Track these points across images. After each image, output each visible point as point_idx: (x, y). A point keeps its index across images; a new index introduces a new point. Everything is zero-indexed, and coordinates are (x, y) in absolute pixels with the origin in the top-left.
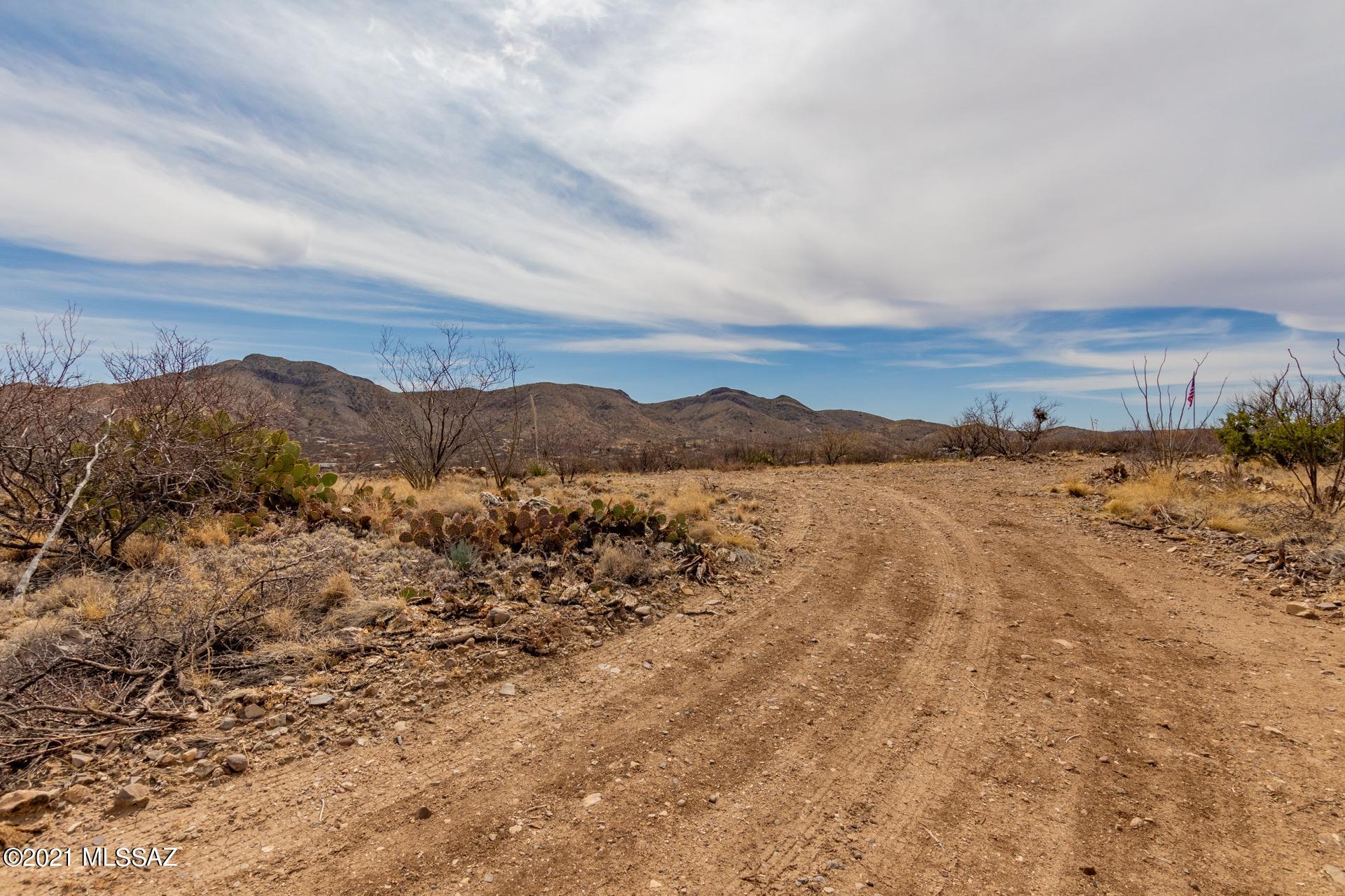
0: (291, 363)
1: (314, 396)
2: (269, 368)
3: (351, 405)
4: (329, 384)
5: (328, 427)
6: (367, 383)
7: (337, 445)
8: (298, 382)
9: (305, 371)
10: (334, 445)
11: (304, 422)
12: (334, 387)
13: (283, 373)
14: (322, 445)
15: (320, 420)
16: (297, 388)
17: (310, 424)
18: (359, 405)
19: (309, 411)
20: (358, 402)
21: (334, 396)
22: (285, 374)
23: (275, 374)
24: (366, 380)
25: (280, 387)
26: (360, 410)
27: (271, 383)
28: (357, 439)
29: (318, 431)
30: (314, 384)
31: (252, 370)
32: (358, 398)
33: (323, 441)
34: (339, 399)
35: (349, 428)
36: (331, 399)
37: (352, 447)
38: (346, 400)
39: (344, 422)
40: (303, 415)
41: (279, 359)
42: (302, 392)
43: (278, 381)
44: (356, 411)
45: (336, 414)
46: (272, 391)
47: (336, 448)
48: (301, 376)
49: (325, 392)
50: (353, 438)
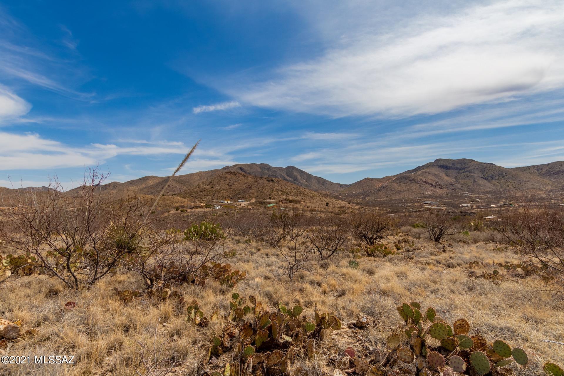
0: (454, 160)
1: (464, 174)
2: (444, 164)
3: (483, 177)
4: (471, 168)
5: (471, 187)
6: (491, 165)
7: (474, 196)
8: (457, 169)
9: (460, 163)
10: (472, 196)
11: (459, 186)
12: (474, 169)
13: (447, 164)
14: (466, 196)
15: (467, 184)
16: (457, 171)
17: (462, 187)
18: (487, 176)
19: (462, 181)
20: (487, 175)
21: (474, 173)
22: (451, 166)
23: (447, 166)
24: (491, 164)
25: (449, 171)
26: (488, 179)
27: (445, 170)
28: (485, 193)
29: (466, 189)
30: (464, 168)
31: (438, 165)
32: (487, 173)
33: (467, 194)
34: (477, 175)
35: (481, 188)
36: (472, 175)
37: (481, 196)
38: (480, 174)
39: (478, 185)
40: (459, 183)
41: (448, 159)
42: (458, 173)
43: (448, 169)
44: (485, 179)
45: (474, 181)
46: (445, 173)
47: (473, 197)
48: (458, 166)
49: (469, 172)
50: (483, 192)
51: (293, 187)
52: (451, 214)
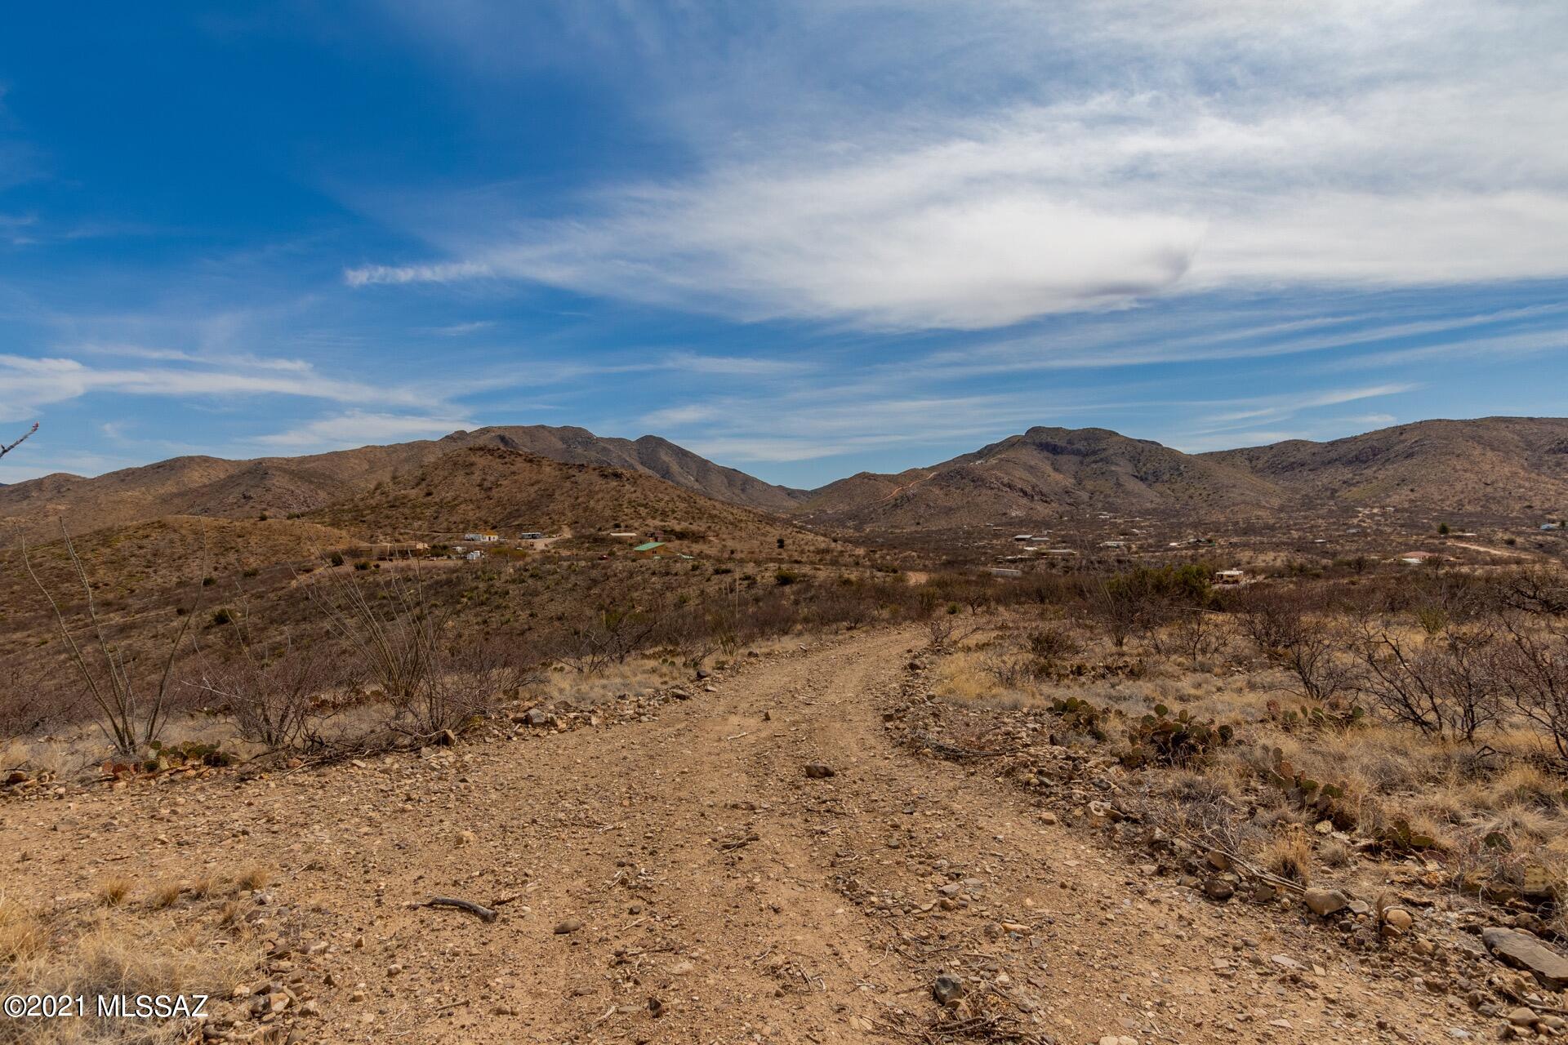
0: (1071, 431)
1: (1094, 466)
2: (1049, 439)
3: (1136, 474)
4: (1111, 451)
5: (1110, 500)
6: (1155, 446)
7: (1121, 521)
8: (1077, 453)
9: (1086, 439)
10: (1119, 521)
11: (1085, 496)
12: (1115, 454)
13: (1062, 443)
14: (1104, 521)
15: (1101, 492)
16: (1077, 459)
17: (1091, 498)
18: (1145, 473)
19: (1089, 485)
20: (1144, 469)
21: (1117, 464)
22: (1064, 445)
23: (1055, 445)
24: (1153, 443)
25: (1062, 459)
26: (1146, 479)
27: (1051, 455)
28: (1144, 513)
29: (1100, 505)
30: (1094, 453)
31: (1034, 444)
32: (1144, 465)
33: (1105, 516)
34: (1123, 468)
35: (1134, 501)
36: (1113, 469)
37: (1139, 522)
38: (1130, 468)
39: (1127, 493)
40: (1084, 489)
41: (1058, 429)
42: (1082, 463)
43: (1058, 453)
44: (1142, 480)
45: (1119, 485)
46: (1052, 464)
47: (1120, 524)
48: (1080, 446)
49: (1106, 461)
50: (1139, 512)
51: (679, 496)
52: (1097, 565)
